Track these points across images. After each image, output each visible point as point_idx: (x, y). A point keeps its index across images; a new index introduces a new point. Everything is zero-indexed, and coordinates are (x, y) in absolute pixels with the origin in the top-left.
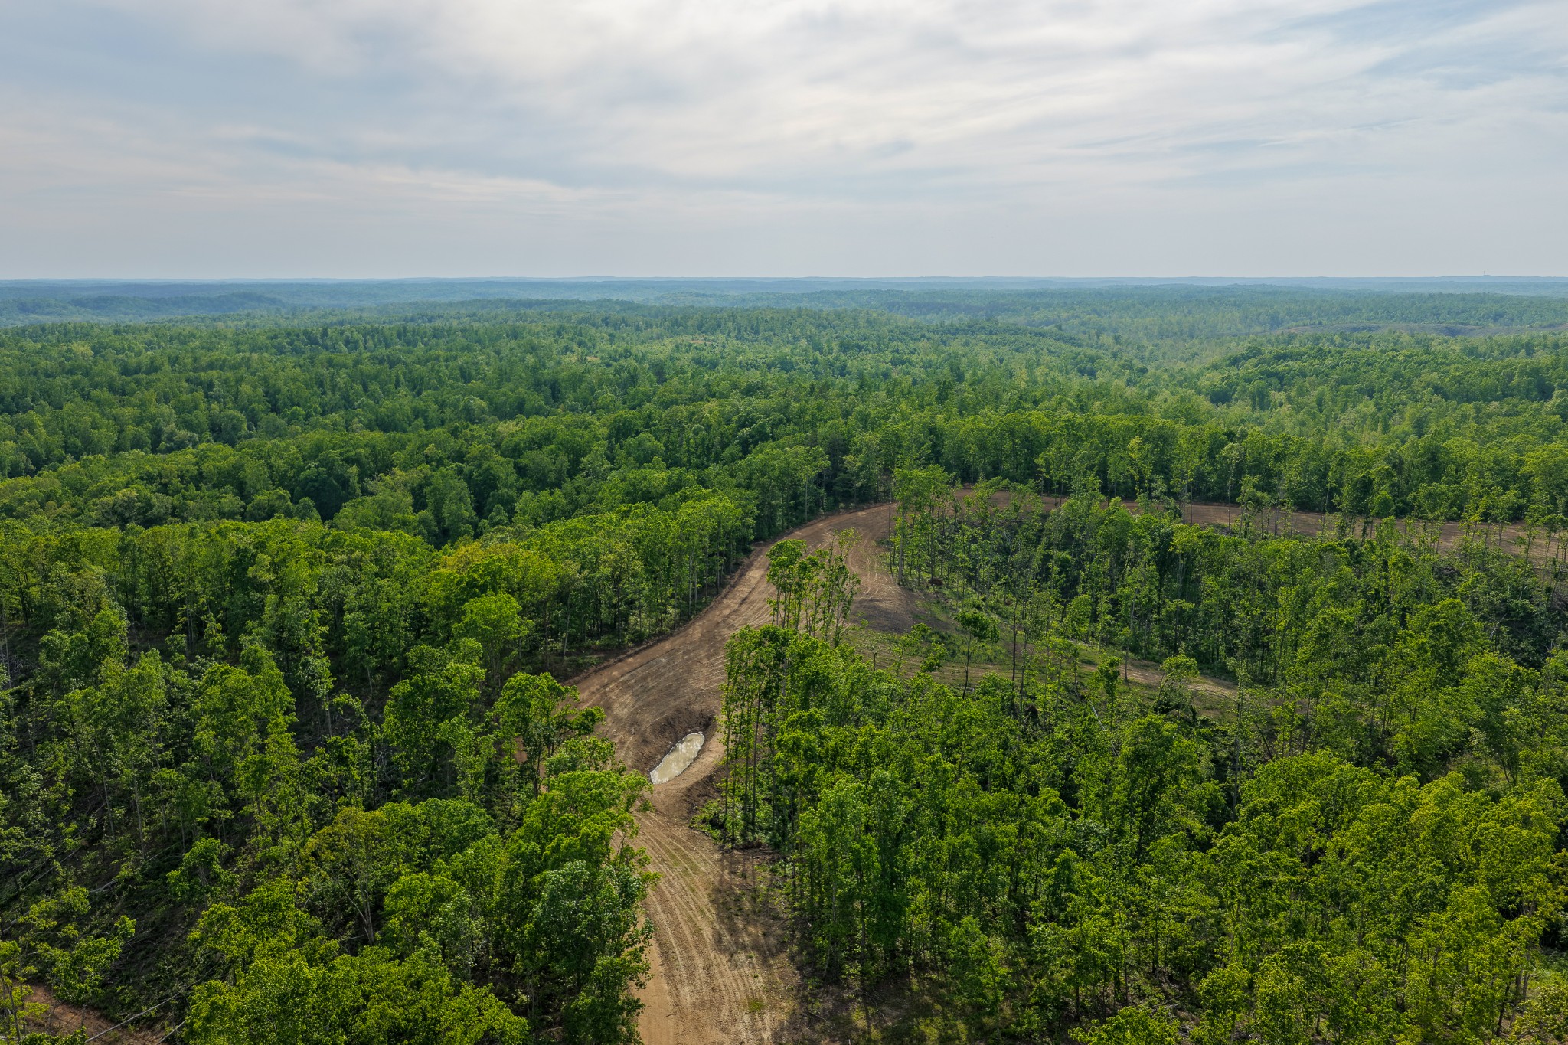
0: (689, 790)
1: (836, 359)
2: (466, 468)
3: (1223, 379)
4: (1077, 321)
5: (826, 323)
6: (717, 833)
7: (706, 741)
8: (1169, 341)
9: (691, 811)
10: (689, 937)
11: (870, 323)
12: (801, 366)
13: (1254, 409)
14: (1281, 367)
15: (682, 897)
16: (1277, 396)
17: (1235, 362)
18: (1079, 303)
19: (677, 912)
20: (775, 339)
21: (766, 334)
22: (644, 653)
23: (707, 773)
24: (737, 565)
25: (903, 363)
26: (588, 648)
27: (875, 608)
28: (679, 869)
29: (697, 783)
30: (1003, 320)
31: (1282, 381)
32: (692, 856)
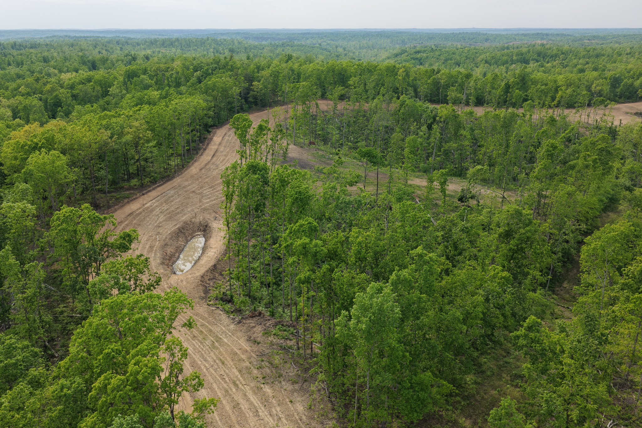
0: (202, 277)
2: (44, 97)
4: (325, 43)
5: (220, 43)
6: (228, 306)
7: (206, 241)
8: (364, 50)
9: (206, 292)
10: (230, 412)
11: (239, 43)
14: (419, 56)
15: (216, 370)
17: (396, 55)
18: (325, 36)
19: (215, 386)
20: (198, 49)
21: (194, 48)
22: (159, 189)
23: (212, 263)
24: (205, 138)
26: (122, 188)
28: (208, 342)
29: (207, 271)
30: (296, 42)
32: (215, 329)
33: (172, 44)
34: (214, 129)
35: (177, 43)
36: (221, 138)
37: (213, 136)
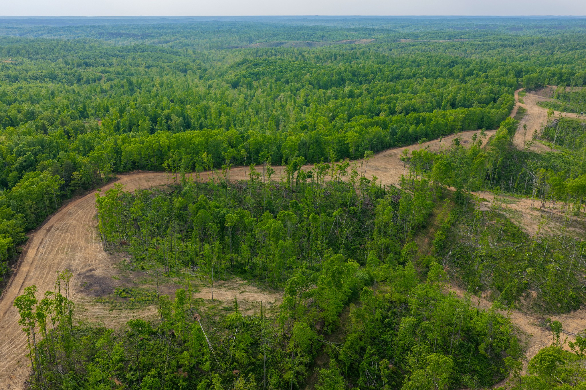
1: (76, 71)
3: (235, 76)
11: (91, 47)
12: (60, 76)
13: (248, 90)
16: (255, 84)
17: (238, 66)
21: (43, 56)
25: (106, 72)
27: (92, 276)
31: (257, 76)
33: (18, 52)
34: (32, 232)
35: (23, 51)
36: (35, 250)
37: (28, 248)
